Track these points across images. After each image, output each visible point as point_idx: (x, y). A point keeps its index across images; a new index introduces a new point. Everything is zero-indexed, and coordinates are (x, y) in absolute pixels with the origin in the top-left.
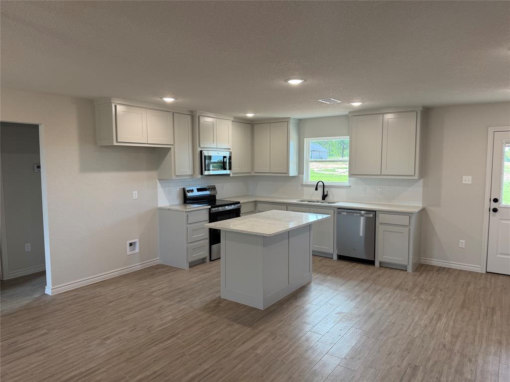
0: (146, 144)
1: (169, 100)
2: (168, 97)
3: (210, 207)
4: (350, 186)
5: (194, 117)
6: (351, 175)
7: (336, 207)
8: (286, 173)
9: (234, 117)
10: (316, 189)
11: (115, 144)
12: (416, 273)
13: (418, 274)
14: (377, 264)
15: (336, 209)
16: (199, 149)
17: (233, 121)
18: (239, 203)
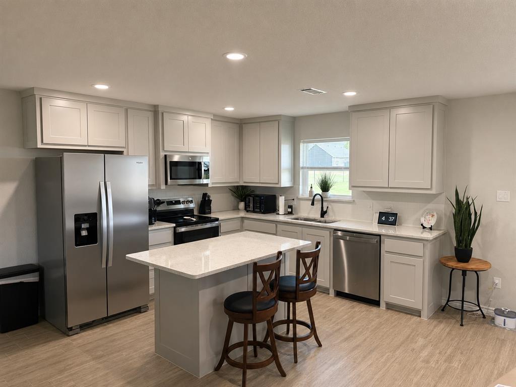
0: (85, 146)
1: (102, 87)
2: (100, 84)
3: (174, 225)
4: (354, 201)
5: (156, 114)
6: (352, 187)
7: (332, 229)
8: (278, 184)
9: (214, 115)
10: (313, 204)
11: (40, 146)
12: (432, 321)
13: (435, 323)
14: (383, 304)
15: (332, 231)
16: (162, 154)
17: (211, 119)
18: (217, 220)
